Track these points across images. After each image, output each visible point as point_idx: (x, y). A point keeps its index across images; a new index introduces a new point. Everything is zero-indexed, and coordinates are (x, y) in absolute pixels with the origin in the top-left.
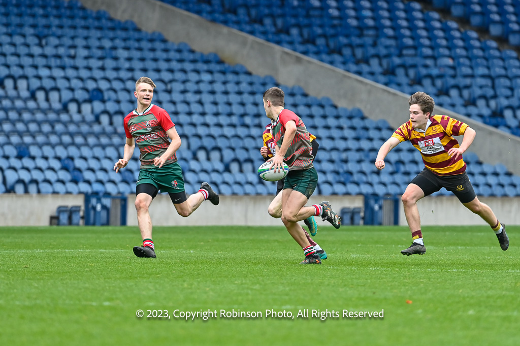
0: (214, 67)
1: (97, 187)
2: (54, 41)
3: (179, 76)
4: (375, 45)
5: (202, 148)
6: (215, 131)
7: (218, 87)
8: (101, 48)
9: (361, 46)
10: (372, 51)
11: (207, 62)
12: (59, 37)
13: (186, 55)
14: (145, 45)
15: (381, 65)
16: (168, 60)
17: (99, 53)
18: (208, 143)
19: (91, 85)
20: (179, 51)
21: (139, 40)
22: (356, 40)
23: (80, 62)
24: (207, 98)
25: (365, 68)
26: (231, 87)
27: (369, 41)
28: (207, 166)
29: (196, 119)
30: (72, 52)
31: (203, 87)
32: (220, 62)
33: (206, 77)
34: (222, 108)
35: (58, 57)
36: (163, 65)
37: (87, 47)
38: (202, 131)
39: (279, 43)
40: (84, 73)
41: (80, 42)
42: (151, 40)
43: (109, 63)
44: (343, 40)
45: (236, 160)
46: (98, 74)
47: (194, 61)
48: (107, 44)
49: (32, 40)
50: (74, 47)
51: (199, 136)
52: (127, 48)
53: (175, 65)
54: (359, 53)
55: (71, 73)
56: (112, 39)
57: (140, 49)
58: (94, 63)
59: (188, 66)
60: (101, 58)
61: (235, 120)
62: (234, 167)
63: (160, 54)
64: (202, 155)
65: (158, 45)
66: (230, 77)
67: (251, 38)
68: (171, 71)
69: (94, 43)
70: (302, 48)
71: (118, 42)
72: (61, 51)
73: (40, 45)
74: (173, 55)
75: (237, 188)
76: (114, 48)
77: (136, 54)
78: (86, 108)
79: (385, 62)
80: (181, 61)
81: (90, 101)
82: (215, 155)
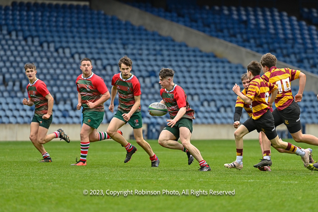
0: (212, 59)
1: (153, 120)
2: (131, 46)
3: (194, 64)
4: (293, 47)
5: (206, 100)
6: (212, 92)
7: (214, 69)
8: (155, 50)
9: (286, 48)
10: (291, 50)
11: (208, 56)
12: (134, 44)
13: (198, 53)
14: (177, 48)
15: (296, 57)
16: (188, 56)
17: (154, 52)
18: (209, 97)
19: (150, 69)
20: (194, 51)
21: (174, 46)
22: (283, 45)
23: (144, 57)
24: (208, 75)
25: (288, 59)
26: (220, 69)
27: (289, 45)
28: (208, 109)
29: (203, 85)
30: (140, 52)
31: (207, 69)
32: (215, 56)
33: (208, 64)
34: (216, 80)
35: (133, 54)
36: (186, 58)
37: (148, 50)
38: (206, 91)
39: (244, 46)
40: (146, 63)
41: (144, 47)
42: (180, 46)
43: (159, 58)
44: (276, 45)
45: (223, 106)
46: (153, 63)
47: (202, 56)
48: (158, 48)
49: (120, 46)
50: (141, 49)
51: (204, 94)
52: (168, 50)
53: (192, 58)
54: (285, 52)
55: (139, 62)
56: (160, 45)
57: (174, 50)
58: (151, 57)
59: (199, 59)
60: (155, 55)
61: (222, 86)
62: (222, 110)
63: (185, 53)
64: (206, 104)
65: (184, 48)
66: (220, 64)
67: (230, 44)
68: (190, 61)
69: (151, 47)
70: (256, 49)
71: (163, 47)
72: (135, 51)
73: (124, 49)
74: (191, 53)
75: (223, 120)
76: (161, 50)
77: (172, 53)
78: (147, 80)
79: (298, 56)
80: (195, 56)
81: (149, 76)
82: (212, 104)
